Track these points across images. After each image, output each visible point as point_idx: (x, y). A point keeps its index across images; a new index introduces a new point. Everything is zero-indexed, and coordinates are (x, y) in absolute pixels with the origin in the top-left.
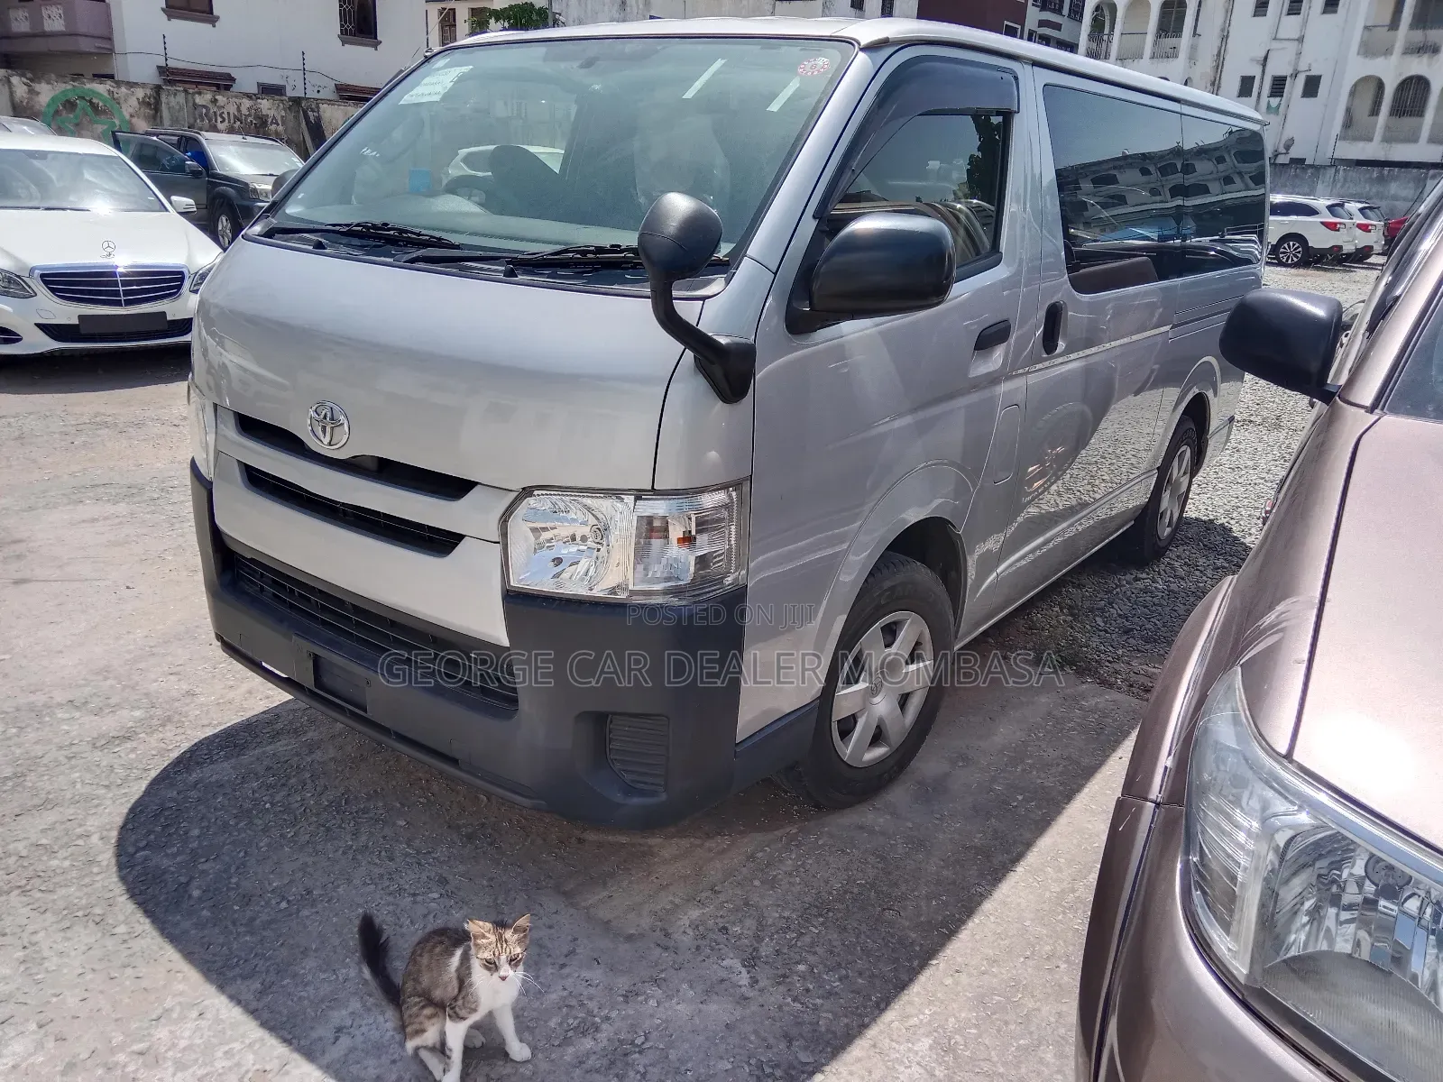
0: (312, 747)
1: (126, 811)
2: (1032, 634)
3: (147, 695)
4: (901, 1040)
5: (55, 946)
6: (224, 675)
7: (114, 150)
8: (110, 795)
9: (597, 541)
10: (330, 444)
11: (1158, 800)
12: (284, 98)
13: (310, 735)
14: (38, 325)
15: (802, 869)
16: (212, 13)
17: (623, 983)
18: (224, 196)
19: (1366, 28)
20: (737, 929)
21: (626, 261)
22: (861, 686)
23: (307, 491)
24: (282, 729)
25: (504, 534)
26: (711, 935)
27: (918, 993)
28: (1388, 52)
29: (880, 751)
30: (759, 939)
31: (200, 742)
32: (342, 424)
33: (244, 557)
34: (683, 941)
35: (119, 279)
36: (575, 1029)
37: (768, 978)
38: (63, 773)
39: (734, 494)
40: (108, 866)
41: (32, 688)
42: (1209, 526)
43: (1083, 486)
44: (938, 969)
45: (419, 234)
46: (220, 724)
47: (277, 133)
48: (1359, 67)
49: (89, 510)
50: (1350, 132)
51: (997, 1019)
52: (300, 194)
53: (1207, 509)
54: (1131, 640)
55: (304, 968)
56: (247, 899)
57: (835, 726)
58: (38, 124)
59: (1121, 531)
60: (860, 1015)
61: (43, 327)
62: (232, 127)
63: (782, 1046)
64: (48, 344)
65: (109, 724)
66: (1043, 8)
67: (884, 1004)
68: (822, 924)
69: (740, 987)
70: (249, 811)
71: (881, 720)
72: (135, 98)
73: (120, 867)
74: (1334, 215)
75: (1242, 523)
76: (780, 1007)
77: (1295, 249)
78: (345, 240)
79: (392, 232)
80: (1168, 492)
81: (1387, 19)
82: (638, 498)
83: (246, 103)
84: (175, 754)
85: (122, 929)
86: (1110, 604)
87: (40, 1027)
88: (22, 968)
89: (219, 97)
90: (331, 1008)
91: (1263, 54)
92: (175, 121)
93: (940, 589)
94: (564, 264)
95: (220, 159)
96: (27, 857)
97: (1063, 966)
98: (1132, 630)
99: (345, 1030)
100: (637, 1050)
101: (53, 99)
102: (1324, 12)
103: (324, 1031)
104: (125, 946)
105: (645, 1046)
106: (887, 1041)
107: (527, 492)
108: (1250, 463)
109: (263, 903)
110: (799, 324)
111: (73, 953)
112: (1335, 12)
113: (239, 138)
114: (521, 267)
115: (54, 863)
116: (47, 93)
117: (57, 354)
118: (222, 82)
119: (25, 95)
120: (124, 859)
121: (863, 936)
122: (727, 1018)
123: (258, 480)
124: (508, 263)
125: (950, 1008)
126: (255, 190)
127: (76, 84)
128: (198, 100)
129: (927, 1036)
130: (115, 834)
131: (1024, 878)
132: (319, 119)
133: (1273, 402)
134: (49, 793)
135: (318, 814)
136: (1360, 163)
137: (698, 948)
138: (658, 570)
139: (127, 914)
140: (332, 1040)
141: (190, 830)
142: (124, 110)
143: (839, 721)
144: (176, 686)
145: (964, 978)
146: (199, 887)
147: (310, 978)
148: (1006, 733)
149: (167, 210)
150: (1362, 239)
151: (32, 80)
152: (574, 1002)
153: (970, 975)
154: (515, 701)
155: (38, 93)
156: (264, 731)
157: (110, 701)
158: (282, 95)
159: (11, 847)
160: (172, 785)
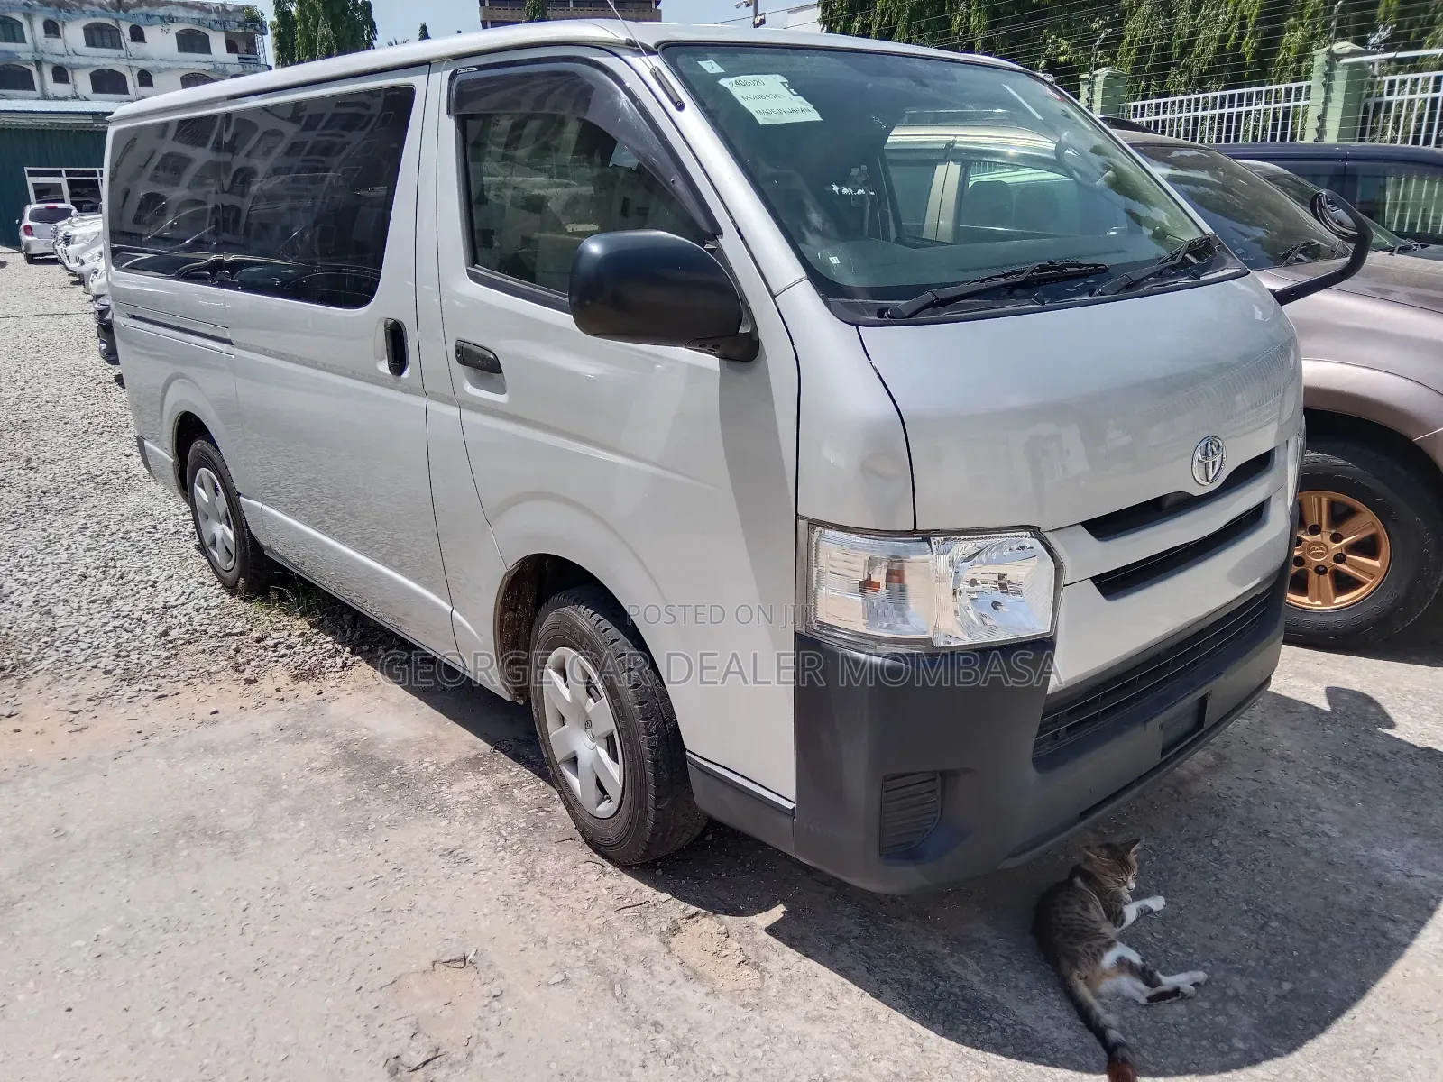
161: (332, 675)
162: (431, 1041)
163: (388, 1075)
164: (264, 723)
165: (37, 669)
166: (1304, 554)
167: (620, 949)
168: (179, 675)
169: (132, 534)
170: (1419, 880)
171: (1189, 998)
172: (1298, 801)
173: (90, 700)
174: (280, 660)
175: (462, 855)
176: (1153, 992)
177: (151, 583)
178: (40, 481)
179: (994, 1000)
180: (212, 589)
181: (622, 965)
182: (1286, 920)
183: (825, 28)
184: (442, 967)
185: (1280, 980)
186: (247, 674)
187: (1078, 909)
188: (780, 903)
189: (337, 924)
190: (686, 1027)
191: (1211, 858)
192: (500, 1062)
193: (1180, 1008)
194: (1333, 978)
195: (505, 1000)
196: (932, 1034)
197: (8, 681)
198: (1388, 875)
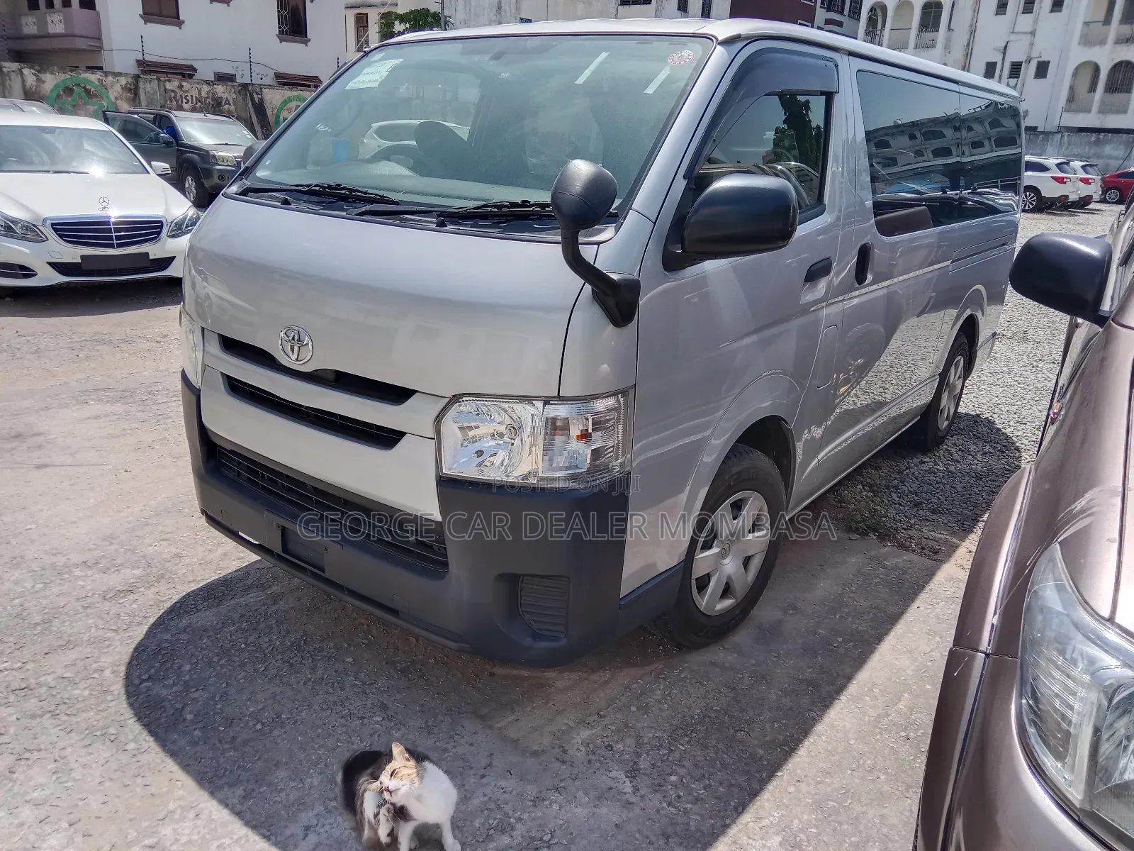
0: (276, 599)
1: (131, 650)
2: (841, 507)
3: (144, 557)
4: (756, 837)
5: (80, 759)
6: (204, 541)
7: (106, 125)
8: (119, 637)
9: (511, 437)
10: (297, 360)
11: (988, 652)
12: (234, 84)
13: (274, 588)
14: (50, 264)
15: (669, 698)
16: (178, 18)
17: (531, 791)
18: (190, 162)
19: (1086, 24)
20: (620, 746)
21: (533, 213)
22: (715, 550)
23: (277, 397)
24: (252, 584)
25: (438, 432)
26: (599, 752)
27: (768, 800)
28: (1103, 42)
29: (728, 603)
30: (639, 755)
31: (187, 594)
32: (307, 344)
33: (224, 448)
34: (576, 756)
35: (112, 227)
36: (495, 829)
37: (647, 787)
38: (81, 620)
39: (621, 400)
40: (118, 694)
41: (54, 552)
42: (976, 420)
43: (876, 389)
44: (782, 780)
45: (366, 193)
46: (203, 580)
47: (229, 112)
48: (1079, 55)
49: (95, 408)
50: (1073, 106)
51: (833, 821)
52: (267, 161)
53: (974, 406)
54: (921, 512)
55: (277, 778)
56: (230, 722)
57: (694, 582)
58: (45, 105)
59: (910, 424)
60: (723, 818)
61: (53, 265)
62: (195, 107)
63: (661, 842)
64: (58, 279)
65: (115, 580)
66: (829, 9)
67: (741, 808)
68: (688, 742)
69: (625, 793)
70: (229, 650)
71: (729, 578)
72: (118, 85)
73: (129, 695)
74: (1062, 171)
75: (1002, 417)
76: (658, 811)
77: (1031, 198)
78: (305, 197)
79: (344, 192)
80: (947, 393)
81: (1102, 17)
82: (546, 403)
83: (206, 88)
84: (168, 605)
85: (132, 746)
86: (903, 482)
87: (71, 825)
88: (54, 777)
89: (184, 84)
90: (300, 811)
91: (1003, 45)
92: (150, 102)
93: (775, 472)
94: (483, 217)
95: (185, 132)
96: (55, 687)
97: (883, 777)
98: (921, 503)
99: (312, 829)
100: (545, 845)
101: (56, 86)
102: (1052, 11)
103: (295, 829)
104: (134, 759)
105: (551, 842)
106: (745, 838)
107: (456, 399)
108: (1005, 369)
109: (242, 725)
110: (672, 263)
111: (94, 766)
112: (1060, 11)
113: (201, 115)
114: (449, 218)
115: (77, 692)
116: (51, 81)
117: (63, 286)
118: (186, 72)
119: (34, 83)
120: (132, 689)
121: (720, 752)
122: (615, 819)
123: (237, 388)
124: (439, 216)
125: (794, 811)
126: (214, 156)
127: (73, 74)
128: (169, 86)
129: (777, 834)
130: (123, 668)
131: (847, 705)
132: (262, 100)
133: (1021, 320)
134: (70, 635)
135: (283, 653)
136: (1081, 130)
137: (589, 762)
138: (561, 461)
139: (136, 733)
140: (302, 837)
141: (182, 666)
142: (110, 94)
143: (696, 579)
144: (168, 550)
145: (803, 786)
146: (190, 713)
147: (282, 786)
148: (825, 587)
149: (149, 173)
150: (1084, 190)
151: (39, 71)
152: (492, 806)
153: (809, 784)
154: (446, 565)
155: (44, 82)
156: (238, 586)
157: (115, 562)
158: (233, 82)
159: (42, 679)
160: (167, 630)
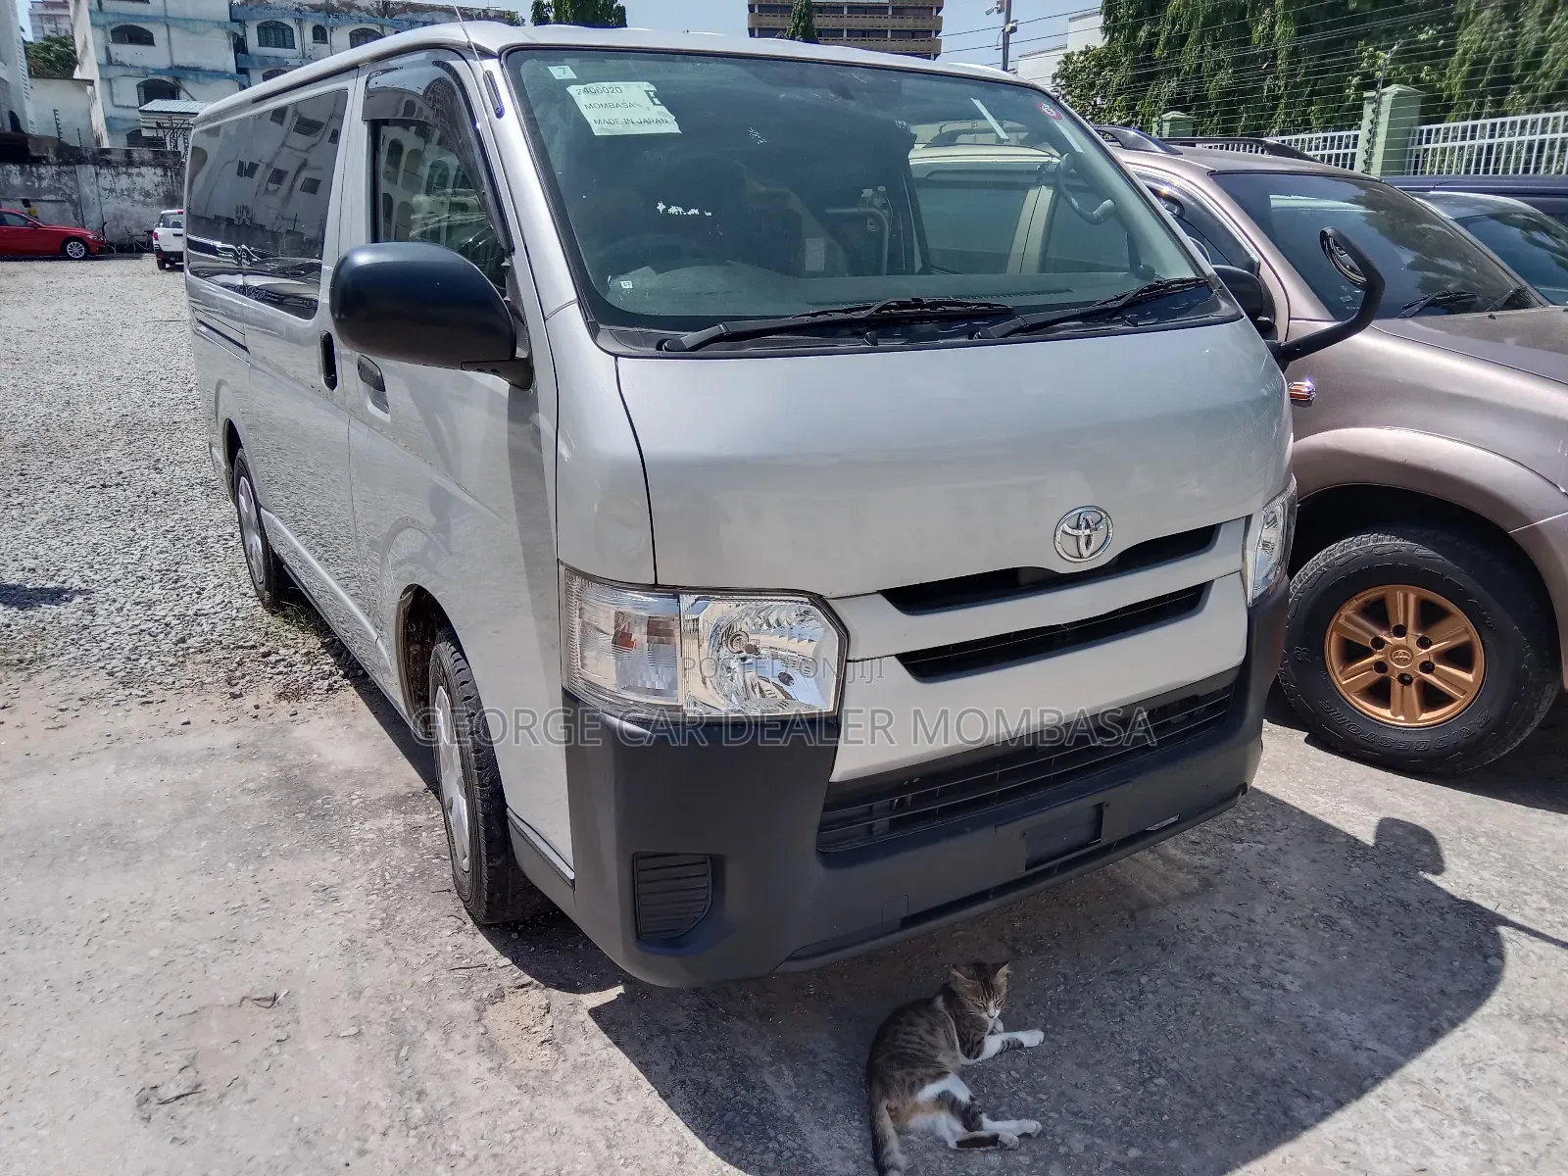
10: (1088, 554)
161: (314, 697)
162: (196, 1077)
163: (135, 1104)
164: (225, 738)
165: (52, 664)
166: (1386, 658)
167: (430, 1011)
168: (174, 683)
169: (209, 540)
170: (1365, 1054)
171: (1010, 1149)
172: (1270, 944)
173: (81, 700)
174: (275, 677)
175: (333, 894)
176: (967, 1135)
177: (197, 590)
178: (158, 482)
179: (791, 1119)
180: (250, 601)
181: (422, 1027)
182: (1176, 1078)
183: (1108, 37)
184: (250, 1003)
185: (1131, 1144)
186: (236, 690)
187: (921, 1031)
188: (621, 984)
189: (178, 947)
190: (449, 1101)
191: (1128, 996)
192: (247, 1107)
193: (994, 1159)
194: (1196, 1151)
195: (288, 1047)
196: (701, 1145)
197: (20, 674)
198: (1331, 1043)
